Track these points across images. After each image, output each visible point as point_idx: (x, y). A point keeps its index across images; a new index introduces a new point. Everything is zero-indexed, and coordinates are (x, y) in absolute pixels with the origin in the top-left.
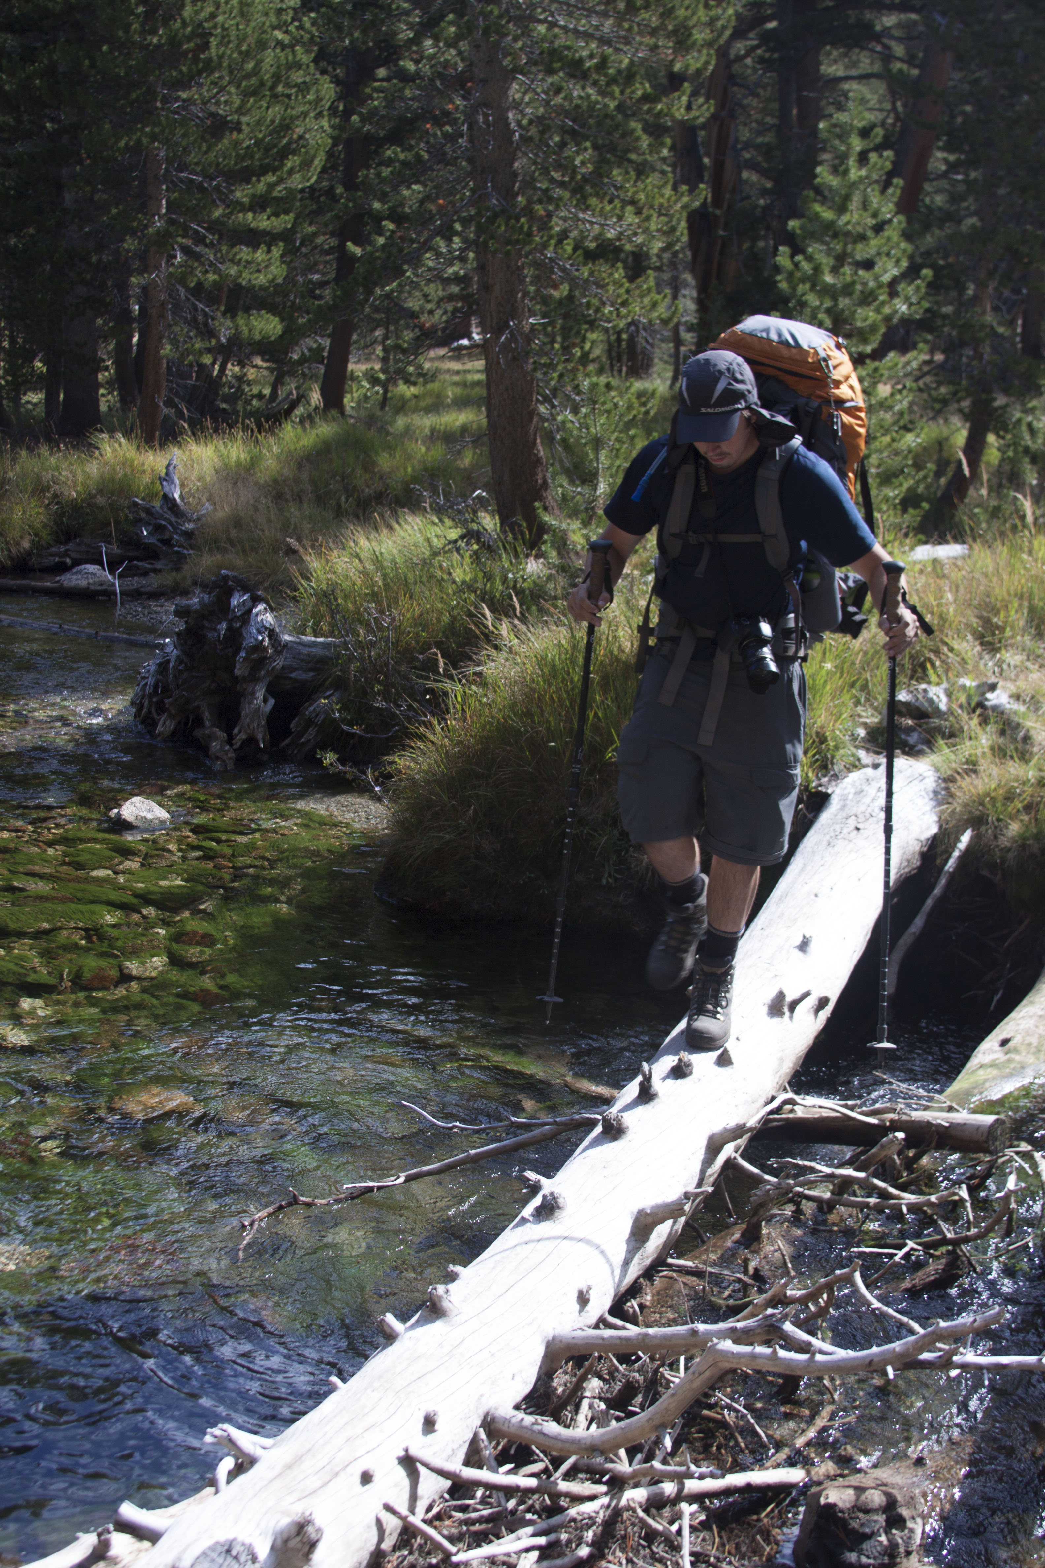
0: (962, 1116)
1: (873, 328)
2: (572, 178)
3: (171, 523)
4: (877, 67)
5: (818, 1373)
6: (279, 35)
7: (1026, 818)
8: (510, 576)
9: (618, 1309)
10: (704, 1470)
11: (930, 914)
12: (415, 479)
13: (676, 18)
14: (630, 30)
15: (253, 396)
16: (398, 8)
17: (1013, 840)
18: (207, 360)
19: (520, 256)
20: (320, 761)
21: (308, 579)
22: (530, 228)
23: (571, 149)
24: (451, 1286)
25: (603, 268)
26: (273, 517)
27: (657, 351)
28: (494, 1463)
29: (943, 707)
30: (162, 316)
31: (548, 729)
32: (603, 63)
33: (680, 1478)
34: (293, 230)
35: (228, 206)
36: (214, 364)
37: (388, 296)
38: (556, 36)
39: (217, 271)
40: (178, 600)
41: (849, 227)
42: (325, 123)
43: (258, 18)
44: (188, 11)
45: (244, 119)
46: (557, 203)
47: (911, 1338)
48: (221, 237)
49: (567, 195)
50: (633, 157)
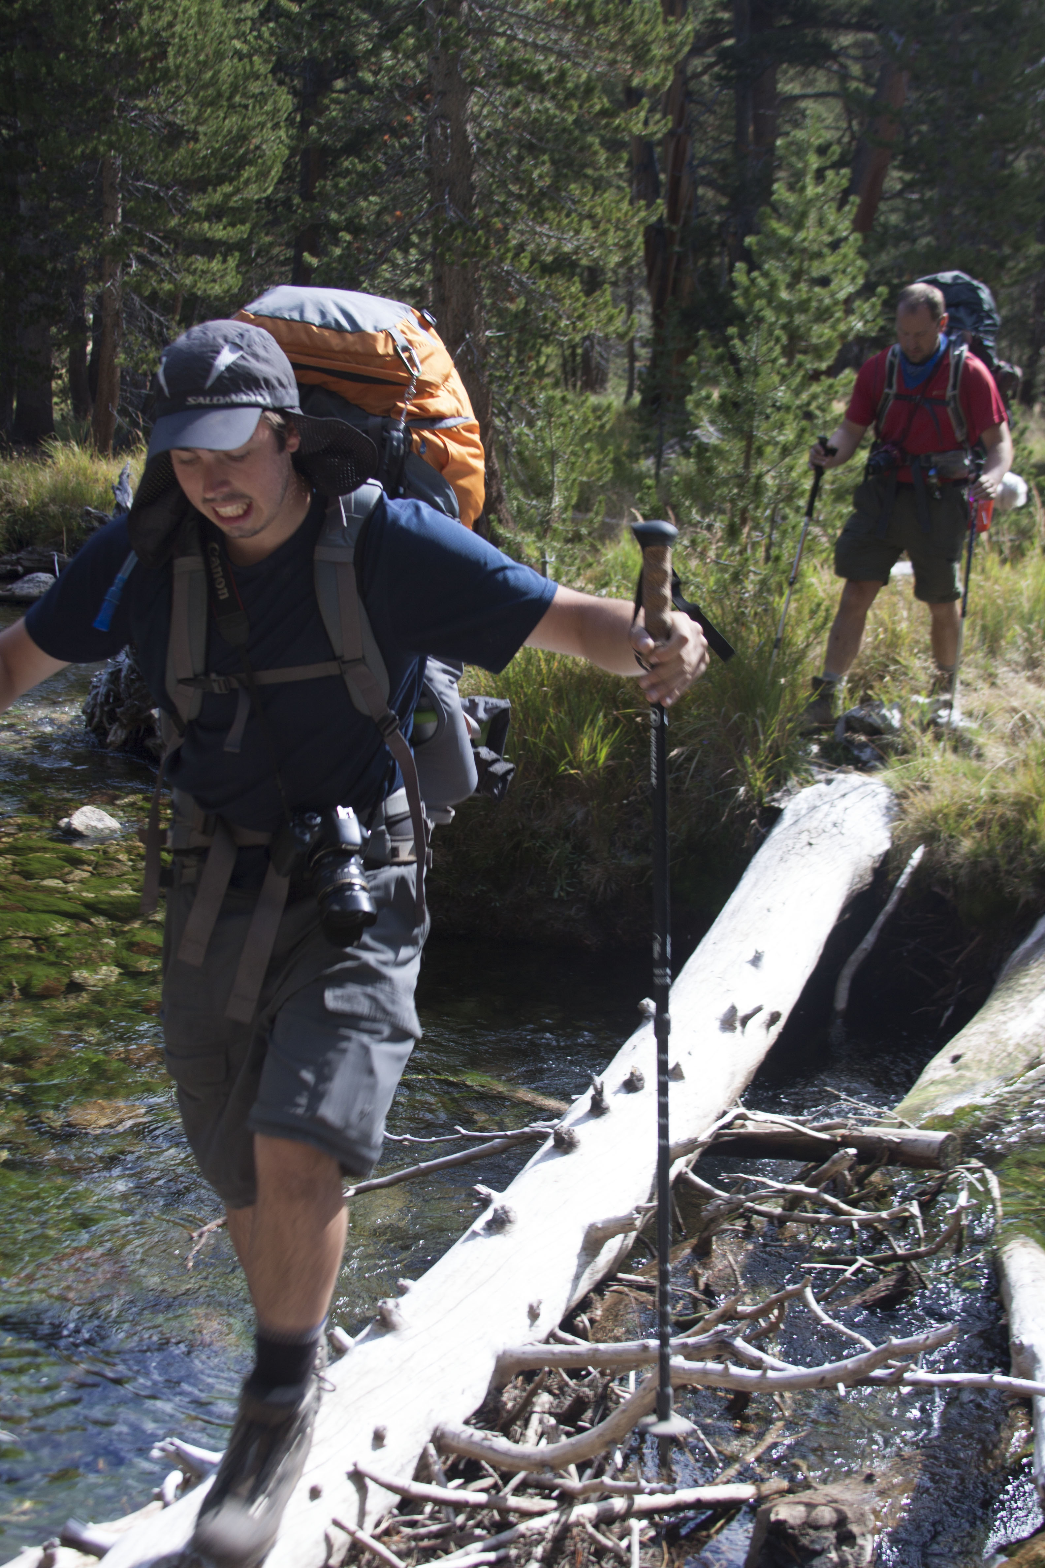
0: (912, 1133)
1: (829, 345)
2: (530, 192)
4: (834, 86)
5: (769, 1388)
6: (238, 44)
7: (978, 835)
9: (568, 1324)
10: (654, 1485)
11: (882, 930)
13: (635, 33)
14: (589, 44)
16: (357, 19)
17: (966, 857)
19: (477, 269)
22: (487, 240)
23: (529, 162)
24: (401, 1300)
25: (560, 283)
27: (612, 366)
28: (443, 1478)
29: (896, 724)
30: (117, 325)
32: (562, 77)
33: (629, 1493)
34: (249, 241)
35: (184, 216)
38: (515, 50)
39: (172, 280)
41: (806, 244)
42: (282, 133)
43: (216, 28)
44: (145, 20)
45: (201, 129)
46: (515, 216)
47: (864, 1355)
48: (177, 246)
49: (524, 208)
50: (589, 171)
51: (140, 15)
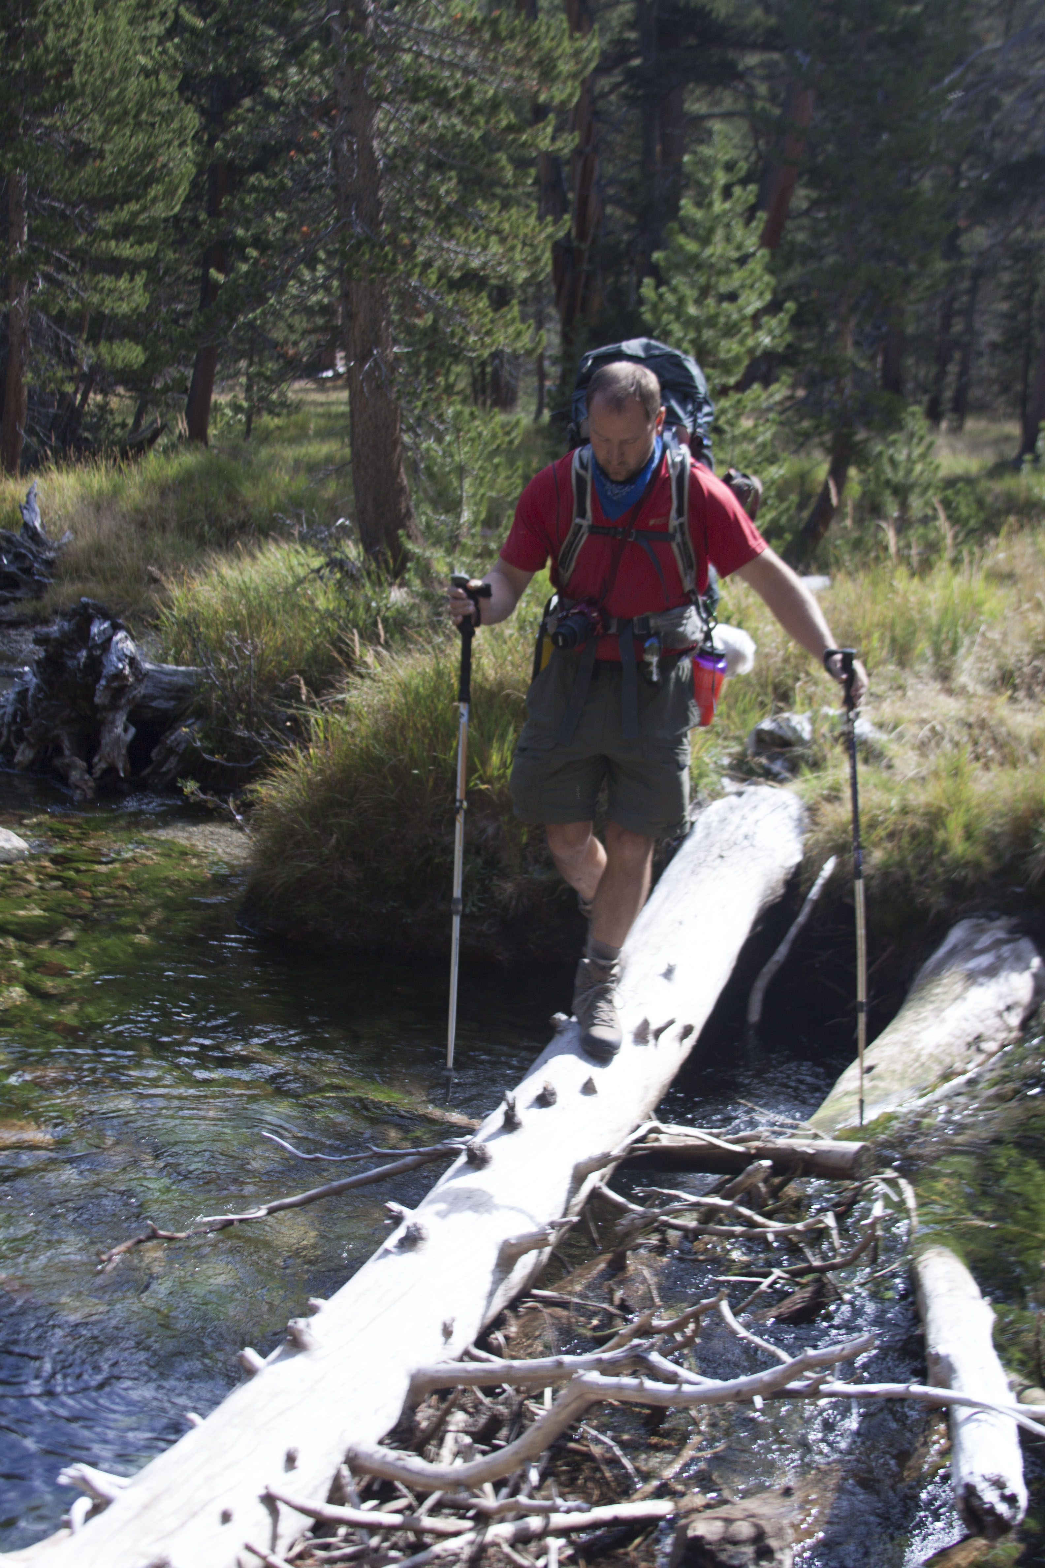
0: (827, 1144)
1: (737, 360)
2: (437, 208)
3: (31, 552)
4: (741, 105)
5: (685, 1403)
6: (143, 60)
7: (889, 846)
8: (374, 604)
9: (483, 1341)
10: (571, 1504)
11: (795, 942)
12: (279, 508)
13: (541, 49)
14: (495, 59)
15: (115, 426)
16: (262, 35)
17: (876, 867)
18: (69, 388)
19: (384, 285)
20: (181, 790)
21: (170, 608)
22: (394, 256)
23: (435, 178)
24: (314, 1320)
25: (467, 298)
26: (135, 546)
27: (522, 384)
28: (356, 1500)
29: (806, 735)
30: (24, 343)
31: (411, 756)
32: (468, 92)
33: (545, 1512)
34: (157, 259)
35: (90, 234)
36: (76, 393)
37: (251, 325)
38: (421, 66)
39: (79, 299)
40: (38, 628)
41: (713, 260)
42: (188, 150)
43: (121, 45)
44: (50, 37)
45: (107, 147)
46: (423, 230)
47: (780, 1367)
48: (83, 265)
49: (431, 224)
50: (498, 190)
51: (45, 32)
